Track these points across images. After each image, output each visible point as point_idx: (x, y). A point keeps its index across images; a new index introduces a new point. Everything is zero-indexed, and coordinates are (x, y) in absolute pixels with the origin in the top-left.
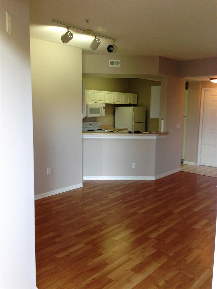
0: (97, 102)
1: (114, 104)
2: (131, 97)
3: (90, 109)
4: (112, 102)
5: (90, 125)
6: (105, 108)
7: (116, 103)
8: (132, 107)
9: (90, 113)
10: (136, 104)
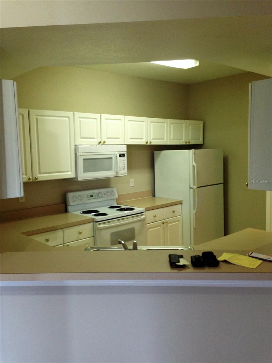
0: (105, 142)
1: (148, 145)
2: (189, 127)
3: (84, 159)
4: (144, 140)
5: (92, 196)
6: (126, 155)
7: (152, 144)
8: (192, 151)
9: (85, 171)
10: (202, 143)
